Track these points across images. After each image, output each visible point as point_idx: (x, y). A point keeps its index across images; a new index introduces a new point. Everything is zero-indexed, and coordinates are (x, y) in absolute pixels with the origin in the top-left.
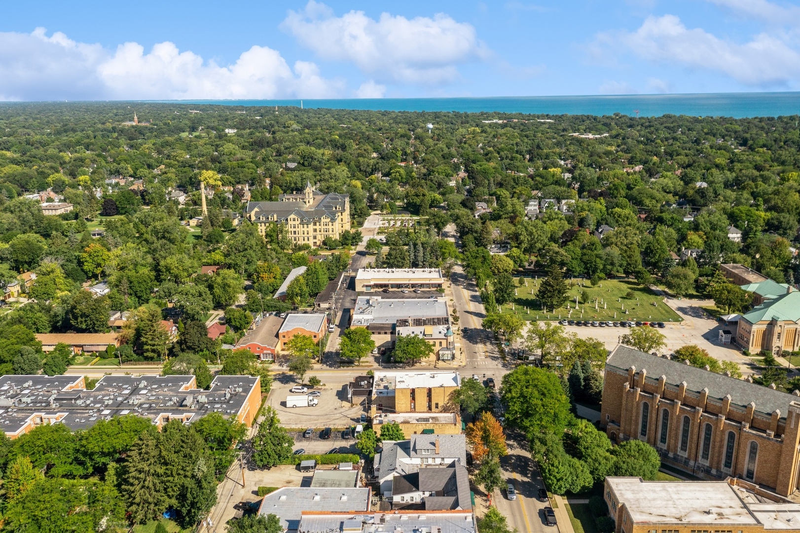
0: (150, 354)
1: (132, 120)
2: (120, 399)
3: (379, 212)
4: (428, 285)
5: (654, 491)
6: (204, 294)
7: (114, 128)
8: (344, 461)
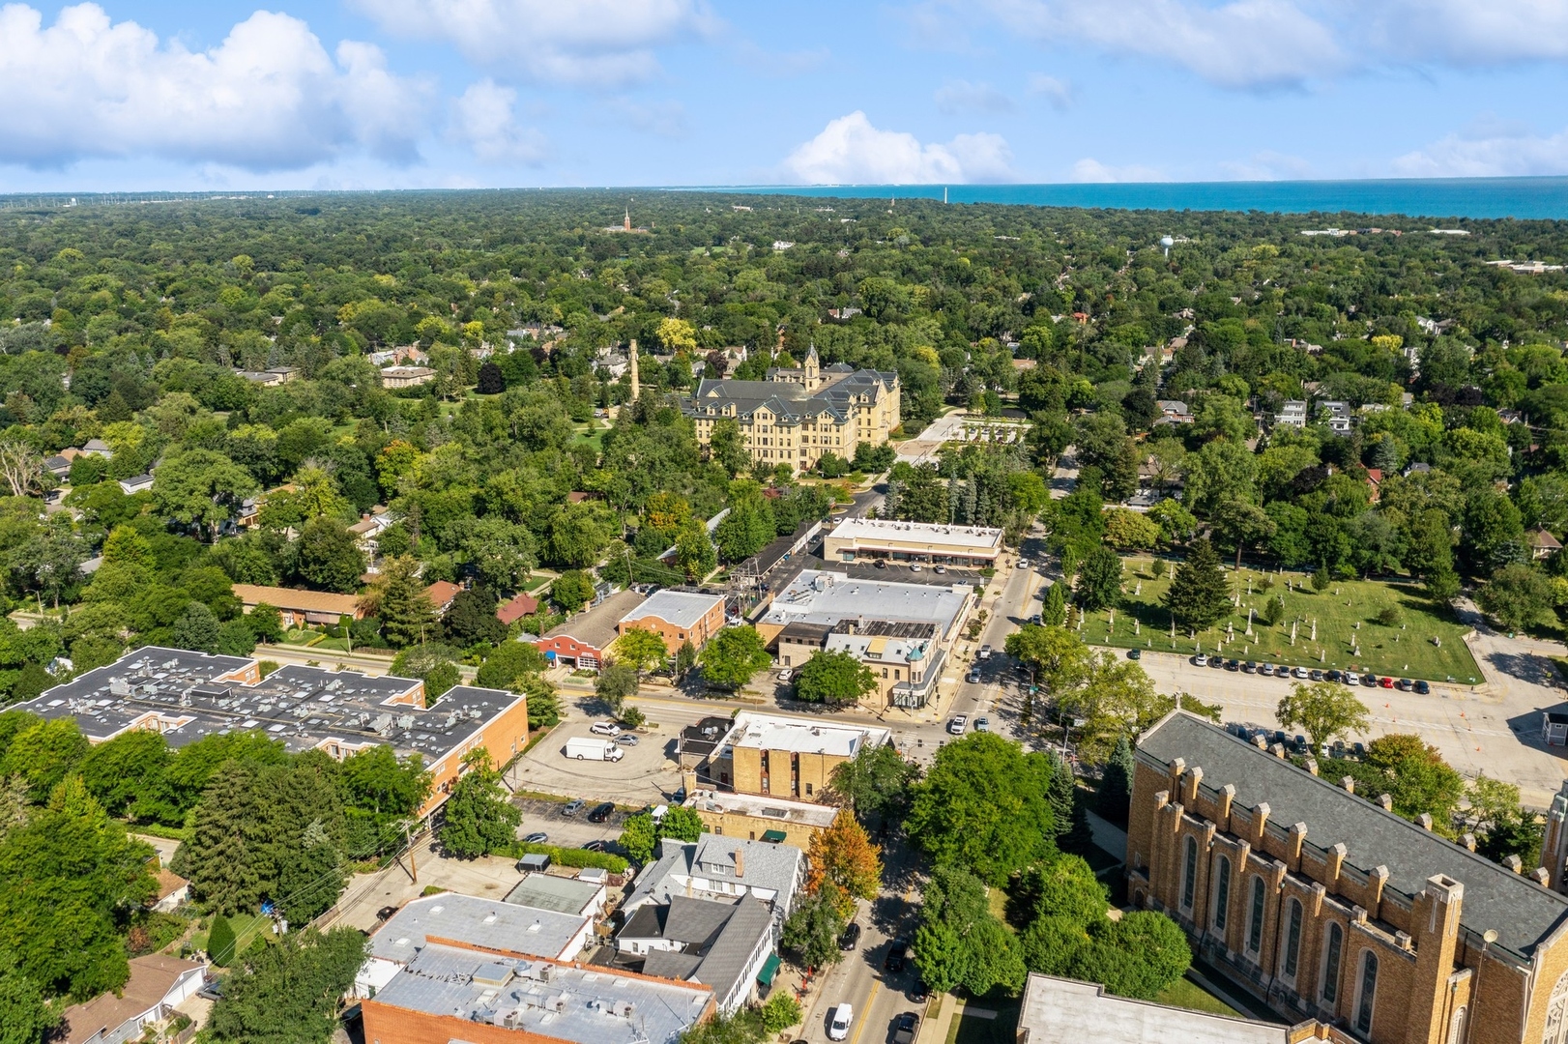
0: (395, 637)
1: (622, 224)
2: (283, 705)
3: (964, 411)
4: (966, 561)
5: (1112, 1018)
6: (520, 540)
7: (582, 238)
8: (597, 864)
